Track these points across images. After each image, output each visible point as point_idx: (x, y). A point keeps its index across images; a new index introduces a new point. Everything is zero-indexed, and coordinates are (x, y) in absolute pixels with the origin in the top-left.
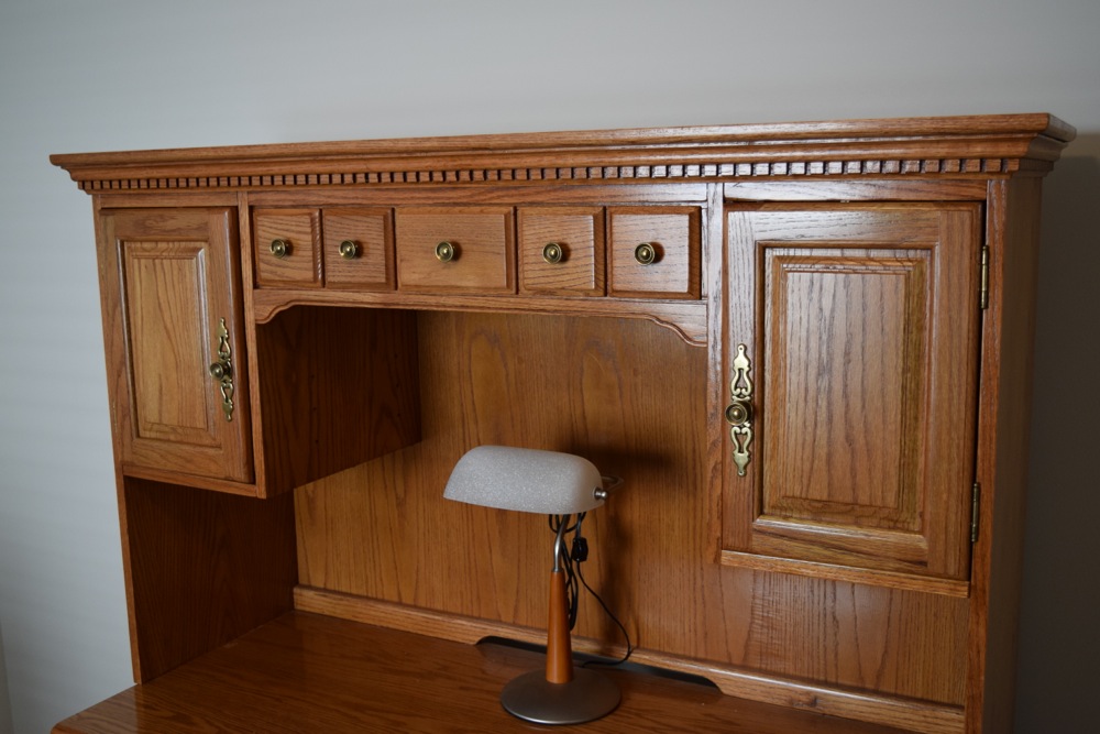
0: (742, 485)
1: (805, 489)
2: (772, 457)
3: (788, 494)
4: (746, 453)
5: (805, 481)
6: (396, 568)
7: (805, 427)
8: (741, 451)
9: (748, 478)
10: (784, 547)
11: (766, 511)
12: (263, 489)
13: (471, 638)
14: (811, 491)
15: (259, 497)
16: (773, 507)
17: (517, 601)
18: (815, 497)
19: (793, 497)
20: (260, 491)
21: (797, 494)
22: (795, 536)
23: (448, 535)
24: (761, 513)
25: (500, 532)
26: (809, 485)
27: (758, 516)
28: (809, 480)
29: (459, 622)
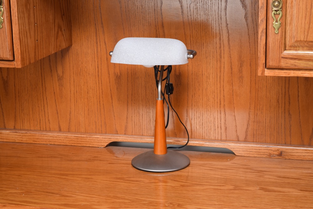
0: (277, 37)
1: (306, 37)
2: (290, 24)
3: (298, 40)
4: (279, 22)
5: (306, 33)
6: (58, 113)
7: (306, 9)
8: (277, 22)
9: (279, 34)
10: (296, 64)
11: (287, 49)
12: (19, 63)
13: (102, 144)
14: (308, 37)
15: (17, 67)
16: (291, 46)
17: (127, 123)
18: (310, 40)
19: (301, 41)
20: (17, 64)
21: (302, 39)
22: (301, 58)
23: (88, 92)
24: (285, 50)
25: (117, 89)
26: (307, 36)
27: (284, 51)
28: (308, 33)
29: (96, 136)
